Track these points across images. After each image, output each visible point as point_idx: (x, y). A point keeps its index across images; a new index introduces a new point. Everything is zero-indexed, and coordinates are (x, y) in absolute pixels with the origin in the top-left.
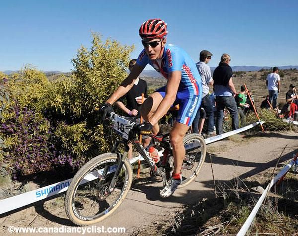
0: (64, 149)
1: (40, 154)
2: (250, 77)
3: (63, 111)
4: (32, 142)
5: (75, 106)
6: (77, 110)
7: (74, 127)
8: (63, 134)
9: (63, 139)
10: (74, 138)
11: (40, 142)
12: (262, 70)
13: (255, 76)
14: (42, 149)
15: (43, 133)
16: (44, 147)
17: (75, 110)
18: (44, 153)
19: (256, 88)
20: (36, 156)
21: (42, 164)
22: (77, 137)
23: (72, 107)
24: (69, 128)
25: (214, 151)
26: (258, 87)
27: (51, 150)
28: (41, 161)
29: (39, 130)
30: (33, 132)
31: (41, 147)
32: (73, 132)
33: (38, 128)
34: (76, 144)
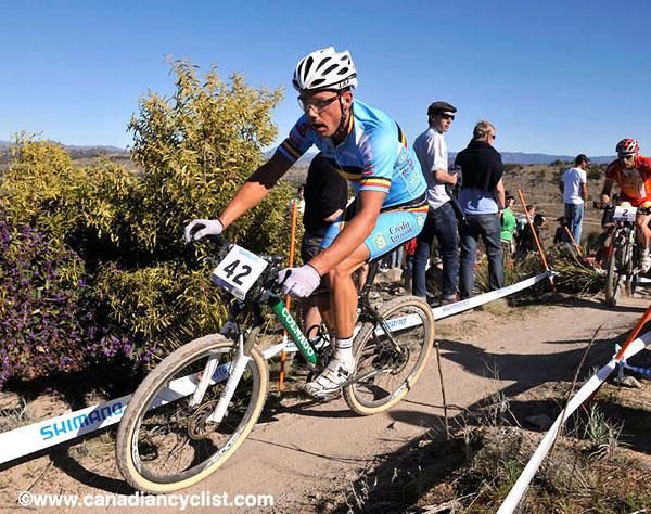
0: (115, 322)
1: (59, 333)
2: (531, 177)
3: (114, 238)
4: (42, 304)
5: (143, 227)
6: (147, 236)
7: (139, 275)
8: (113, 290)
9: (114, 301)
10: (136, 297)
11: (58, 305)
12: (557, 163)
13: (542, 173)
14: (63, 322)
15: (66, 284)
16: (69, 318)
17: (142, 235)
18: (69, 330)
19: (543, 201)
20: (50, 338)
21: (63, 358)
22: (146, 298)
23: (135, 229)
24: (126, 276)
25: (450, 335)
26: (548, 198)
27: (86, 324)
28: (62, 350)
29: (58, 278)
30: (44, 282)
31: (60, 317)
32: (135, 287)
33: (55, 274)
34: (142, 312)
